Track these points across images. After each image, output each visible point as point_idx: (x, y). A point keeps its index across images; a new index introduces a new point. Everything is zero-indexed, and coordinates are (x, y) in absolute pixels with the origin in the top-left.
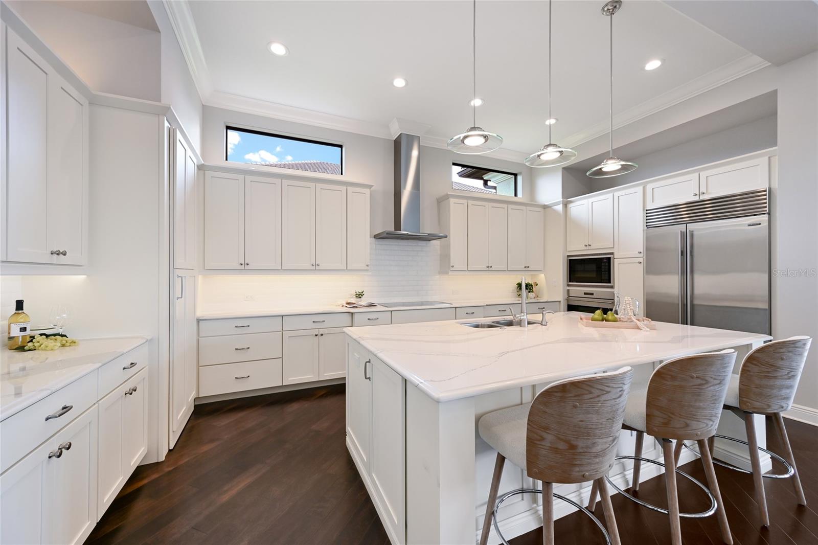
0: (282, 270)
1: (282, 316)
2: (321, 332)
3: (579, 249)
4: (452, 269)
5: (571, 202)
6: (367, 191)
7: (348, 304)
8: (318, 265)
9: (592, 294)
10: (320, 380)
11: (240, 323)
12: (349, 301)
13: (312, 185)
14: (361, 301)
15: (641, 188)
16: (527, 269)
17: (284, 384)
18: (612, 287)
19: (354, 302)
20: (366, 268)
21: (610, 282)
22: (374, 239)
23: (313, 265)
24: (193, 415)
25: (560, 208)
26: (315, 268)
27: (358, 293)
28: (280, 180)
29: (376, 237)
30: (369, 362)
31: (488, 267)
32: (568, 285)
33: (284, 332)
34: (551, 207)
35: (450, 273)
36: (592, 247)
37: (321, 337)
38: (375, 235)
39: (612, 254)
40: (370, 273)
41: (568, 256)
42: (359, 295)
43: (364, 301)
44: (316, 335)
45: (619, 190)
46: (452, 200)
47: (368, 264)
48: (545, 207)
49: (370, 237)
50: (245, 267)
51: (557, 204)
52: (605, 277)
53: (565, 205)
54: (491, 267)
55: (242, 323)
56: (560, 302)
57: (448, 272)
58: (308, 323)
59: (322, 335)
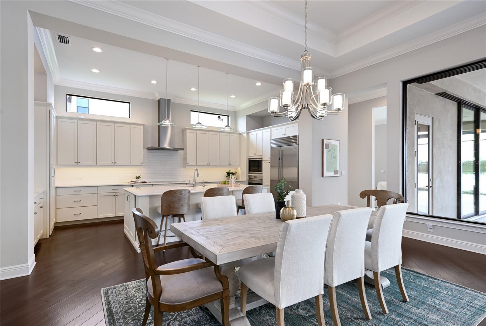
0: (97, 165)
1: (97, 186)
2: (117, 194)
3: (252, 156)
4: (188, 165)
5: (250, 132)
6: (142, 127)
7: (132, 182)
8: (116, 163)
9: (256, 177)
10: (116, 216)
11: (76, 189)
12: (132, 181)
13: (113, 124)
14: (139, 180)
15: (270, 130)
16: (230, 165)
17: (98, 218)
18: (262, 174)
19: (135, 181)
20: (141, 164)
21: (261, 171)
22: (147, 150)
23: (113, 163)
24: (54, 231)
25: (245, 135)
26: (114, 164)
27: (137, 177)
28: (96, 122)
29: (147, 149)
30: (129, 196)
31: (208, 164)
32: (249, 173)
33: (98, 194)
34: (242, 134)
35: (187, 167)
36: (256, 155)
37: (116, 196)
38: (147, 148)
39: (262, 158)
40: (143, 167)
41: (249, 159)
42: (138, 178)
43: (140, 181)
44: (114, 195)
45: (264, 129)
46: (188, 131)
47: (142, 162)
48: (240, 134)
49: (144, 148)
50: (77, 164)
51: (244, 133)
52: (260, 169)
53: (248, 133)
54: (209, 164)
55: (77, 189)
56: (245, 181)
57: (186, 167)
58: (110, 190)
59: (117, 195)
